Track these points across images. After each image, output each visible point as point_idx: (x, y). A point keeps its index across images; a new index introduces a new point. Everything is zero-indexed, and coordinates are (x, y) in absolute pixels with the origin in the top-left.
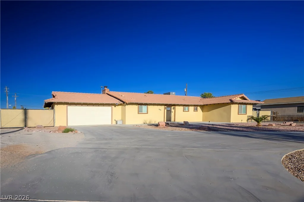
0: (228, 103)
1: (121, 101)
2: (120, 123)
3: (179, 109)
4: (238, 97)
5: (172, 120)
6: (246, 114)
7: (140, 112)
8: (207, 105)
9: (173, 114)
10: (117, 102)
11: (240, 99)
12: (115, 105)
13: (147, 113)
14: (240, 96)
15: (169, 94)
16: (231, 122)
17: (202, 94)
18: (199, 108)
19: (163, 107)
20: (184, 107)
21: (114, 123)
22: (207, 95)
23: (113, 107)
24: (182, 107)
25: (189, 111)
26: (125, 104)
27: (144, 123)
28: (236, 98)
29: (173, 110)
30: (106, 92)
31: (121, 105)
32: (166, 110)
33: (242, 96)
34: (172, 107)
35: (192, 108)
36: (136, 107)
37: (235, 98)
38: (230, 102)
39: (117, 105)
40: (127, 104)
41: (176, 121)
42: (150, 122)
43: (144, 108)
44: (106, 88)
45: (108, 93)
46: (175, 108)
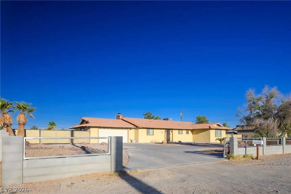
0: (208, 129)
1: (135, 126)
2: (134, 142)
3: (175, 132)
4: (215, 124)
5: (171, 140)
6: (221, 137)
7: (148, 133)
8: (195, 129)
9: (171, 136)
10: (132, 126)
11: (217, 126)
12: (130, 129)
13: (153, 135)
14: (216, 124)
15: (167, 119)
16: (211, 142)
17: (197, 117)
18: (190, 131)
19: (164, 131)
20: (179, 130)
21: (130, 142)
22: (202, 118)
23: (129, 130)
24: (177, 131)
25: (182, 134)
26: (138, 128)
27: (152, 142)
28: (214, 125)
29: (171, 133)
30: (121, 117)
31: (134, 128)
32: (166, 133)
33: (217, 124)
34: (171, 131)
35: (184, 132)
36: (146, 130)
37: (212, 126)
38: (208, 128)
39: (132, 129)
40: (140, 128)
41: (173, 141)
42: (155, 142)
43: (151, 131)
44: (119, 115)
45: (122, 118)
46: (172, 131)
